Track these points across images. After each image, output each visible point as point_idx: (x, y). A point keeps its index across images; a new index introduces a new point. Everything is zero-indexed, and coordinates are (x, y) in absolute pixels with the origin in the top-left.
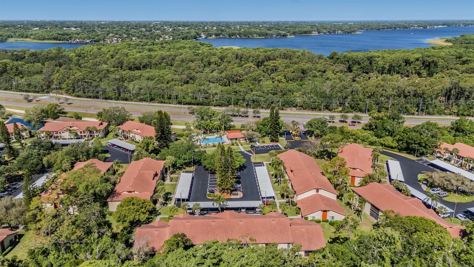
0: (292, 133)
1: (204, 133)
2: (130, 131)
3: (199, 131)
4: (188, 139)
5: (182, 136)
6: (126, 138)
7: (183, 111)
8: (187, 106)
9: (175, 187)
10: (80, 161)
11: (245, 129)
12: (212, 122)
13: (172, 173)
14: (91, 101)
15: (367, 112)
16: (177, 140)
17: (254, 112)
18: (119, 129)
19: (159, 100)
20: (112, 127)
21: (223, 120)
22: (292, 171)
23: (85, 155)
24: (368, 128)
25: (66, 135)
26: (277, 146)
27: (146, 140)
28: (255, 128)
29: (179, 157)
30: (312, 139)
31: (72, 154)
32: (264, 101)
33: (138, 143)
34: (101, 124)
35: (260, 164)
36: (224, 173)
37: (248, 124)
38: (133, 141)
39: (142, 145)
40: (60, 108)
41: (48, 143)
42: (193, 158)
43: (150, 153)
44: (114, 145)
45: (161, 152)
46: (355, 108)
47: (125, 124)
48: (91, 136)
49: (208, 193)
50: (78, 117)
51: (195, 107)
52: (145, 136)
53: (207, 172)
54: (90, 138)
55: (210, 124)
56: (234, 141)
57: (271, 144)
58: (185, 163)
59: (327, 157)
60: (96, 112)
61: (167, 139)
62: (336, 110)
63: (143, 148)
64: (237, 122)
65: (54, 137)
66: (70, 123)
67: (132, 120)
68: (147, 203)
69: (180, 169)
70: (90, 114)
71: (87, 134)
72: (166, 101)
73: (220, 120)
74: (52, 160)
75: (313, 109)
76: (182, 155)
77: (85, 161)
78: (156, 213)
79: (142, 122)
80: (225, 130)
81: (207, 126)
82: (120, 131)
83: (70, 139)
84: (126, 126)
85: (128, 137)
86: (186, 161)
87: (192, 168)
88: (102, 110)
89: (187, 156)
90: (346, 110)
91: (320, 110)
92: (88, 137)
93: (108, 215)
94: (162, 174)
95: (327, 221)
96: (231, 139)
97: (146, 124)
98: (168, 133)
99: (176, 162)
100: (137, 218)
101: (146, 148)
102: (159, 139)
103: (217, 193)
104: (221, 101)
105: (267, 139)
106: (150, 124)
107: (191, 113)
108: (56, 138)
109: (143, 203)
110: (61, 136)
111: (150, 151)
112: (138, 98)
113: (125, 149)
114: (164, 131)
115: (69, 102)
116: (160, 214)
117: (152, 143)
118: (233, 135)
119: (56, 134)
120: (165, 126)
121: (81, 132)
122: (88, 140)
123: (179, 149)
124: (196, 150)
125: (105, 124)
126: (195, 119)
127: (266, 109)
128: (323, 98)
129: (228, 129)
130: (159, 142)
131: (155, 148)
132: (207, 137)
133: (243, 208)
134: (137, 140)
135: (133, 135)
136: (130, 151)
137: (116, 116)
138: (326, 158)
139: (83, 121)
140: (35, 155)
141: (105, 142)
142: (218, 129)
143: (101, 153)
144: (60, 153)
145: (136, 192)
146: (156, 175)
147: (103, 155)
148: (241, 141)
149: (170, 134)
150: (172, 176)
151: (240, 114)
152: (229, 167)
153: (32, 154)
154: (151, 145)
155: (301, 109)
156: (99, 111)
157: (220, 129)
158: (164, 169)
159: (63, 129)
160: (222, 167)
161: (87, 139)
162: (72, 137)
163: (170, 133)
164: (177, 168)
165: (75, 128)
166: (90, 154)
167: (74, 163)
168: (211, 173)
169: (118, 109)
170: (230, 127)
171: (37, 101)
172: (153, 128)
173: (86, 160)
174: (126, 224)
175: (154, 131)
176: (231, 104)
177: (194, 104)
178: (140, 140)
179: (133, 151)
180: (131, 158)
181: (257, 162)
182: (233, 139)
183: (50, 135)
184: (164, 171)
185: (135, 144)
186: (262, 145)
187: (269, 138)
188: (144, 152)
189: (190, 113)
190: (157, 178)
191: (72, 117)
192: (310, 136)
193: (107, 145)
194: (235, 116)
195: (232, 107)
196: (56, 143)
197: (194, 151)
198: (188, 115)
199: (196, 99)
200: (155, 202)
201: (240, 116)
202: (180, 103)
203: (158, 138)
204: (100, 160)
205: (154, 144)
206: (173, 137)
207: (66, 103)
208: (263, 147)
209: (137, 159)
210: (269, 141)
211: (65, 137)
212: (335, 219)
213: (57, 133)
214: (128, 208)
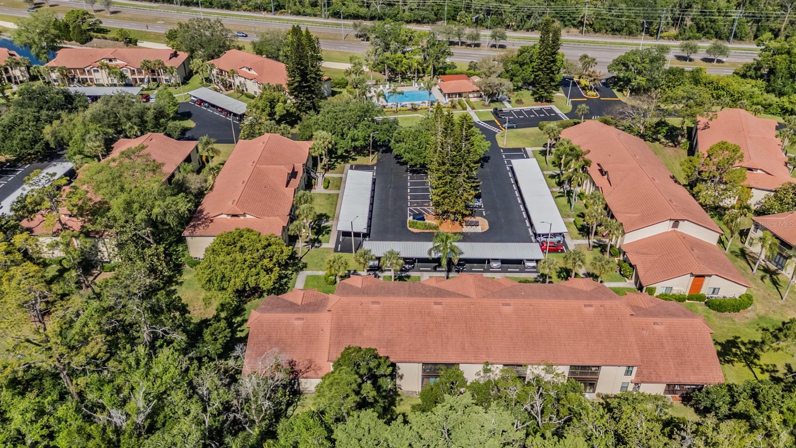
0: (579, 83)
1: (390, 80)
2: (233, 73)
3: (378, 75)
4: (357, 91)
5: (344, 85)
6: (229, 86)
7: (343, 31)
8: (350, 22)
9: (334, 201)
10: (126, 137)
11: (478, 72)
12: (407, 55)
13: (329, 168)
14: (157, 8)
15: (731, 38)
16: (334, 94)
17: (493, 37)
18: (212, 66)
19: (294, 8)
20: (196, 63)
21: (431, 51)
22: (602, 172)
23: (135, 124)
24: (752, 73)
25: (102, 76)
26: (551, 111)
27: (268, 92)
28: (500, 69)
29: (342, 135)
30: (624, 97)
31: (106, 121)
32: (511, 13)
33: (253, 98)
34: (175, 55)
35: (520, 153)
36: (448, 178)
37: (484, 61)
38: (242, 93)
39: (260, 104)
40: (94, 20)
41: (57, 93)
42: (373, 137)
43: (279, 122)
44: (201, 102)
45: (300, 119)
46: (706, 30)
47: (224, 57)
48: (154, 80)
49: (410, 219)
50: (130, 42)
51: (368, 24)
52: (265, 83)
53: (404, 167)
54: (153, 85)
55: (404, 61)
56: (456, 99)
57: (538, 106)
58: (355, 148)
59: (666, 137)
60: (163, 30)
61: (312, 92)
62: (665, 34)
63: (263, 111)
64: (460, 58)
65: (79, 82)
66: (108, 52)
67: (240, 49)
68: (274, 247)
69: (344, 158)
70: (155, 34)
71: (146, 76)
72: (309, 11)
73: (424, 51)
74: (64, 133)
75: (616, 31)
76: (349, 129)
77: (137, 136)
78: (297, 264)
79: (260, 53)
80: (434, 74)
81: (397, 63)
82: (214, 72)
83: (111, 85)
84: (225, 61)
85: (231, 86)
86: (357, 144)
87: (371, 157)
88: (176, 27)
89: (359, 133)
90: (687, 34)
91: (631, 33)
92: (149, 81)
93: (187, 267)
94: (307, 171)
95: (700, 298)
96: (450, 95)
97: (267, 57)
98: (315, 79)
99: (336, 144)
100: (252, 282)
101: (268, 110)
102: (296, 91)
103: (431, 220)
104: (421, 12)
105: (526, 95)
106: (276, 58)
107: (360, 37)
108: (83, 82)
109: (265, 247)
110: (91, 80)
111: (277, 117)
112: (250, 3)
113: (226, 111)
114: (307, 74)
115: (112, 9)
116: (305, 266)
117: (282, 99)
118: (453, 85)
119: (82, 74)
120: (307, 62)
121: (133, 72)
122: (148, 89)
123: (341, 115)
124: (379, 118)
125: (183, 56)
126: (371, 49)
127: (515, 30)
128: (638, 6)
129: (440, 71)
130: (296, 97)
131: (287, 111)
132: (399, 89)
133: (496, 260)
134: (251, 92)
135: (242, 80)
136: (235, 115)
137: (204, 38)
138: (663, 140)
139: (140, 47)
140: (29, 121)
141: (182, 95)
142: (419, 72)
143: (174, 119)
144: (78, 118)
145: (248, 216)
146: (293, 174)
147: (177, 122)
148: (472, 100)
149: (320, 80)
150: (327, 175)
151: (464, 39)
152: (461, 165)
153: (21, 119)
154: (280, 104)
155: (588, 32)
156: (170, 27)
157: (424, 72)
158: (311, 159)
159: (94, 64)
160: (444, 164)
161: (146, 86)
162: (116, 81)
163: (318, 78)
164: (337, 158)
165: (119, 62)
166: (146, 122)
167: (113, 140)
168: (413, 172)
169: (207, 23)
170: (445, 69)
171: (51, 6)
172: (284, 66)
173: (139, 133)
174: (227, 297)
175: (285, 73)
176: (441, 19)
177: (364, 18)
178: (255, 93)
179: (242, 117)
180: (238, 131)
181: (511, 146)
182: (452, 94)
183: (68, 76)
184: (310, 164)
185: (245, 102)
186: (518, 108)
187: (531, 92)
188: (264, 119)
189: (357, 36)
190: (295, 183)
191: (117, 40)
192: (620, 91)
193: (188, 100)
194: (452, 43)
195: (443, 25)
196: (77, 94)
197: (373, 121)
198: (353, 41)
199: (368, 7)
200: (292, 240)
201: (463, 43)
202: (336, 15)
203: (295, 89)
204: (169, 135)
205: (285, 102)
206: (325, 88)
207: (107, 10)
208: (519, 113)
209: (251, 135)
210: (532, 99)
211: (101, 82)
212: (721, 294)
213: (84, 72)
214: (229, 258)
